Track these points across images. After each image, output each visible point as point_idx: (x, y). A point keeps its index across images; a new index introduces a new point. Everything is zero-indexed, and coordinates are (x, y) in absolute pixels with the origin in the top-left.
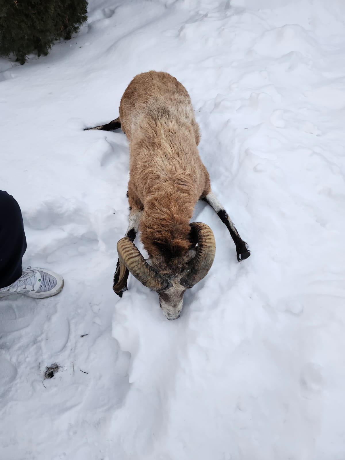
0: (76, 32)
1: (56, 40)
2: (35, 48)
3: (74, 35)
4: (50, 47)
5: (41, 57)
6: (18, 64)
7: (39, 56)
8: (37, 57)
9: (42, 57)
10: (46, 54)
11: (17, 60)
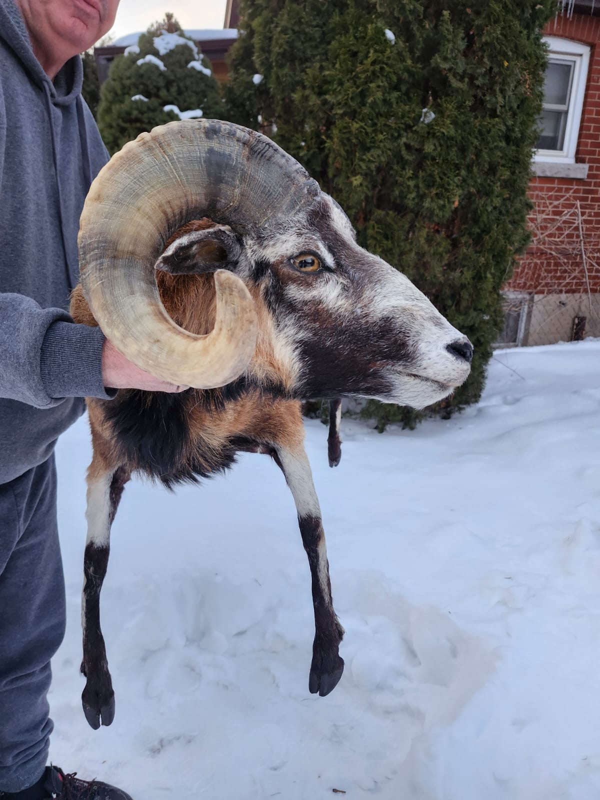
0: (460, 413)
1: (431, 417)
2: (402, 420)
3: (455, 415)
4: (420, 422)
5: (405, 430)
6: (376, 431)
7: (403, 429)
8: (400, 429)
9: (407, 431)
10: (412, 428)
11: (376, 428)
